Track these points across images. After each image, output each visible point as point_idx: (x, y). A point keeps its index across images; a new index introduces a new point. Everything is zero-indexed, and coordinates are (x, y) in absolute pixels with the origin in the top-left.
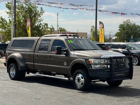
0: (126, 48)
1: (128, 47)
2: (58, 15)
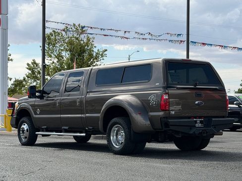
0: (235, 102)
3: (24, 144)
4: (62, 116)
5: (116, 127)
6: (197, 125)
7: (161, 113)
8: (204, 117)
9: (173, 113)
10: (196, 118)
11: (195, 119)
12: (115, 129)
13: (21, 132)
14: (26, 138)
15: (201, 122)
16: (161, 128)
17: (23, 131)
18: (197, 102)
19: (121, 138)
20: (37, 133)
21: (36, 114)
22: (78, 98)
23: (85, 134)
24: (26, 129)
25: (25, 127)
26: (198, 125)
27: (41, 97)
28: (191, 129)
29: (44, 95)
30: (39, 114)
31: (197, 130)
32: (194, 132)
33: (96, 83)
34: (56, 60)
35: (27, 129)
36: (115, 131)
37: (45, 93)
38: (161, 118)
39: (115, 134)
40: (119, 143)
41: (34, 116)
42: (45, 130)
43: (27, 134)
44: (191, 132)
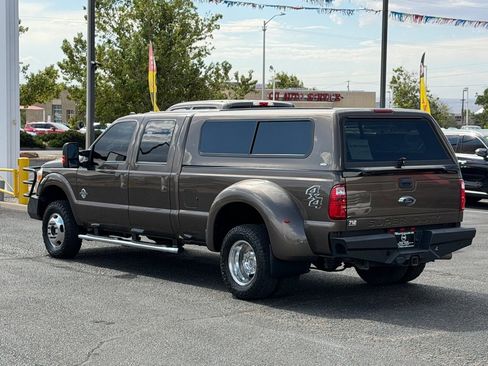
0: (478, 150)
1: (484, 147)
2: (264, 30)
3: (54, 255)
4: (131, 207)
5: (239, 245)
6: (401, 245)
7: (330, 224)
8: (417, 227)
9: (354, 223)
10: (398, 229)
11: (397, 234)
12: (237, 248)
13: (49, 231)
14: (59, 242)
15: (410, 238)
16: (329, 252)
17: (53, 229)
18: (402, 199)
19: (250, 266)
20: (80, 236)
21: (79, 197)
22: (164, 176)
23: (176, 249)
24: (58, 225)
25: (57, 221)
26: (404, 244)
27: (90, 165)
28: (388, 254)
29: (95, 161)
30: (85, 199)
31: (400, 255)
32: (395, 261)
33: (199, 148)
34: (114, 37)
35: (61, 226)
36: (238, 254)
37: (98, 156)
38: (331, 234)
39: (237, 258)
40: (245, 277)
41: (76, 201)
42: (96, 231)
43: (61, 236)
44: (389, 261)
